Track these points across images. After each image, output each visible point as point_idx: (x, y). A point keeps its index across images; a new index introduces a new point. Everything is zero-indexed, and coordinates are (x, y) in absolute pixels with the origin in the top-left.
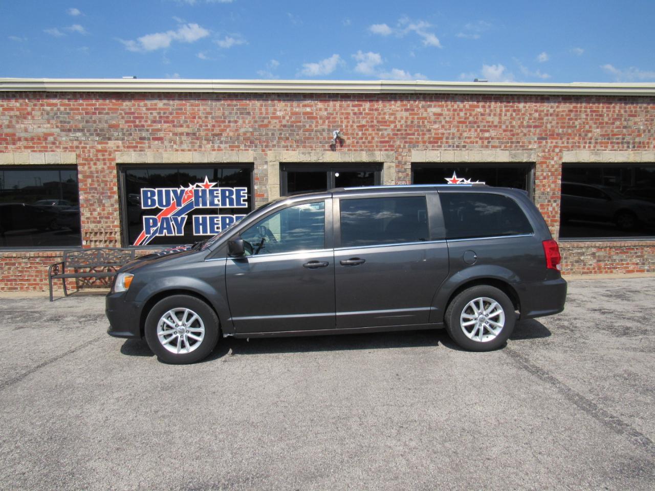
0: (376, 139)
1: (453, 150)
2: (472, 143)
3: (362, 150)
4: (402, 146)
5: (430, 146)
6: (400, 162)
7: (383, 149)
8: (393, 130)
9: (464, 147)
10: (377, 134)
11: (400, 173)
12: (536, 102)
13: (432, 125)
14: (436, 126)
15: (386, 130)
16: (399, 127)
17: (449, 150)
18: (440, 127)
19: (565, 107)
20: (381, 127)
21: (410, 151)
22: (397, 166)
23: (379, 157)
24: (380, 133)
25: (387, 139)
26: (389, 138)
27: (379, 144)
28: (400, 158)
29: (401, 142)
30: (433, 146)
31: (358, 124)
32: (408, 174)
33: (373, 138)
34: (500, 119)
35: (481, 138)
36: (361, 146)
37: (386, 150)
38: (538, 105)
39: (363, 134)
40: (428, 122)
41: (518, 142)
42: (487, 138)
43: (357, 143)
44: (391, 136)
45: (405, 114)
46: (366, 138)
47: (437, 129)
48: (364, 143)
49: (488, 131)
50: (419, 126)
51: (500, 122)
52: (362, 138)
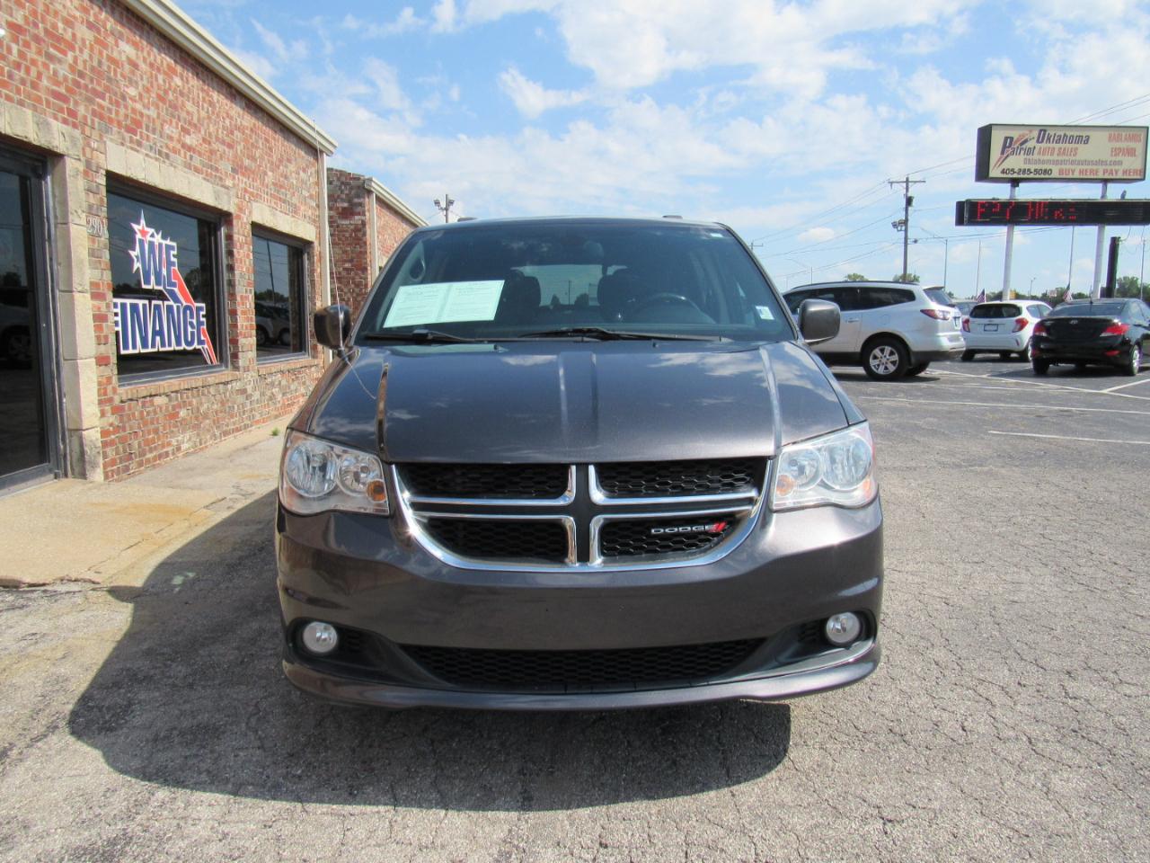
0: (45, 82)
1: (157, 159)
2: (175, 151)
3: (21, 103)
4: (89, 122)
5: (127, 136)
6: (88, 164)
7: (60, 115)
8: (72, 68)
9: (167, 156)
10: (46, 66)
11: (91, 194)
12: (226, 97)
13: (127, 87)
14: (132, 92)
15: (60, 61)
16: (80, 67)
17: (151, 158)
18: (137, 98)
19: (248, 120)
20: (52, 50)
21: (101, 136)
22: (86, 173)
23: (54, 135)
24: (52, 66)
25: (63, 90)
26: (69, 90)
27: (51, 99)
28: (88, 150)
29: (86, 110)
30: (131, 141)
31: (10, 19)
32: (102, 200)
33: (39, 76)
34: (198, 111)
35: (184, 146)
36: (18, 91)
37: (65, 122)
38: (229, 103)
39: (22, 55)
40: (122, 75)
41: (217, 170)
42: (190, 148)
43: (11, 76)
44: (70, 84)
45: (89, 35)
46: (28, 71)
47: (133, 99)
48: (23, 82)
49: (188, 132)
50: (109, 79)
51: (199, 120)
52: (18, 66)
